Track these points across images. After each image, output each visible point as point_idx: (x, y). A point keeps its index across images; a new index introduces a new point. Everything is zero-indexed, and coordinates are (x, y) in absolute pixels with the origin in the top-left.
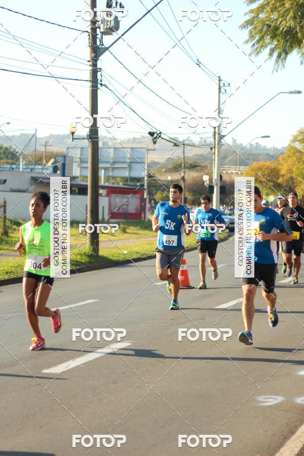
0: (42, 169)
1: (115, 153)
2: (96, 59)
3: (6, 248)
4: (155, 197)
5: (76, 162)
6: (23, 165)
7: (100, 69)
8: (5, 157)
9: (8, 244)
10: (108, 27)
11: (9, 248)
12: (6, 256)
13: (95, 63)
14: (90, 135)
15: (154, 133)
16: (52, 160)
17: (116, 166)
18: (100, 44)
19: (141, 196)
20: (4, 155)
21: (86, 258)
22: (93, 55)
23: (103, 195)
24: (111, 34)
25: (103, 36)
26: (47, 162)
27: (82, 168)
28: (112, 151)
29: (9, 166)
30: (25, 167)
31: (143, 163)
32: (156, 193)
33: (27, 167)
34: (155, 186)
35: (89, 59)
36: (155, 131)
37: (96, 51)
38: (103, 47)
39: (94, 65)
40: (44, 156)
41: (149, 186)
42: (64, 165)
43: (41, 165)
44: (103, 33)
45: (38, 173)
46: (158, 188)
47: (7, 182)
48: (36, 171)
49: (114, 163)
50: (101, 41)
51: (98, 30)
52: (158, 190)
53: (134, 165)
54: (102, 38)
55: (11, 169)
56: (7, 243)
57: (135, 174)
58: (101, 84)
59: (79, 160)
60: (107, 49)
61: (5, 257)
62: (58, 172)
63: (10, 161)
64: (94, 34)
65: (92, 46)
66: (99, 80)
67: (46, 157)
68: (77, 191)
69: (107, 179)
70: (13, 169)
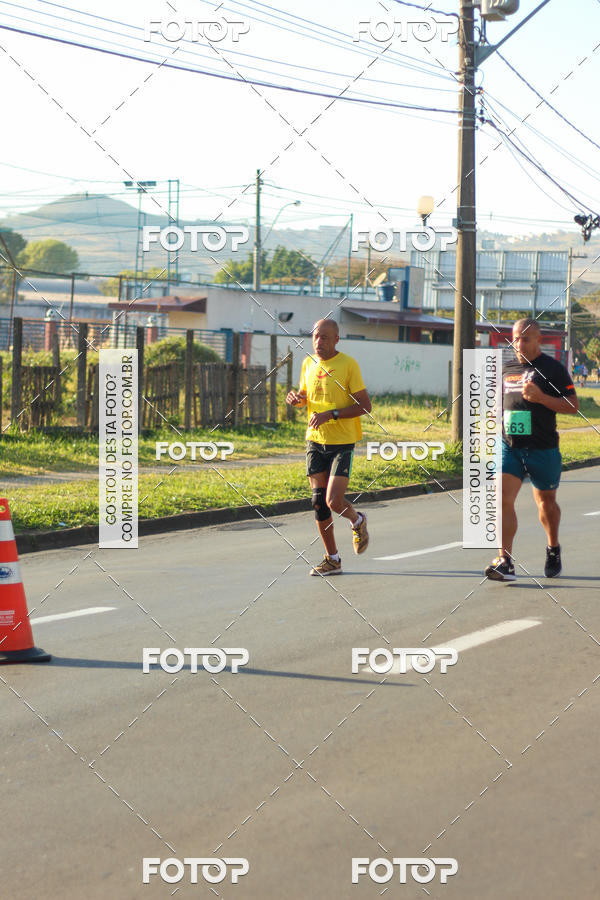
0: (363, 293)
1: (506, 263)
2: (472, 68)
3: (291, 443)
4: (585, 350)
5: (428, 280)
6: (324, 285)
7: (481, 88)
8: (290, 271)
9: (295, 436)
10: (496, 4)
11: (297, 444)
12: (292, 458)
13: (471, 77)
14: (459, 220)
15: (586, 219)
16: (383, 276)
17: (509, 287)
18: (480, 40)
19: (557, 347)
20: (288, 268)
21: (448, 463)
22: (466, 60)
23: (482, 344)
24: (503, 19)
25: (487, 22)
26: (373, 279)
27: (441, 291)
28: (500, 257)
29: (297, 288)
30: (329, 289)
31: (563, 282)
32: (587, 343)
33: (333, 289)
34: (585, 330)
35: (459, 69)
36: (587, 215)
37: (473, 53)
38: (486, 44)
39: (469, 81)
40: (367, 267)
41: (572, 330)
42: (405, 285)
43: (361, 285)
44: (486, 18)
45: (356, 300)
46: (591, 332)
47: (292, 320)
48: (351, 296)
49: (504, 281)
50: (482, 34)
51: (476, 12)
52: (590, 338)
53: (544, 287)
54: (484, 26)
55: (302, 293)
56: (293, 434)
57: (545, 304)
58: (482, 120)
59: (435, 275)
60: (493, 49)
61: (290, 460)
62: (394, 298)
63: (300, 279)
64: (469, 19)
65: (464, 43)
66: (478, 111)
67: (369, 270)
68: (431, 337)
69: (491, 313)
70: (306, 292)
